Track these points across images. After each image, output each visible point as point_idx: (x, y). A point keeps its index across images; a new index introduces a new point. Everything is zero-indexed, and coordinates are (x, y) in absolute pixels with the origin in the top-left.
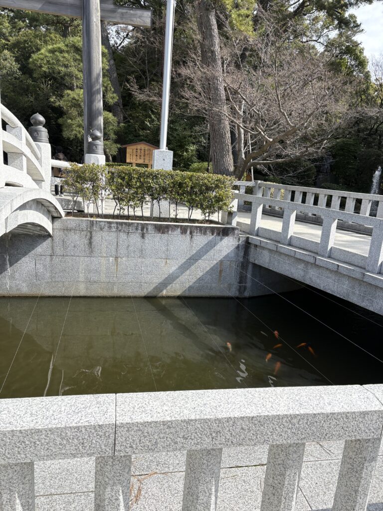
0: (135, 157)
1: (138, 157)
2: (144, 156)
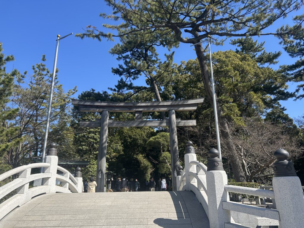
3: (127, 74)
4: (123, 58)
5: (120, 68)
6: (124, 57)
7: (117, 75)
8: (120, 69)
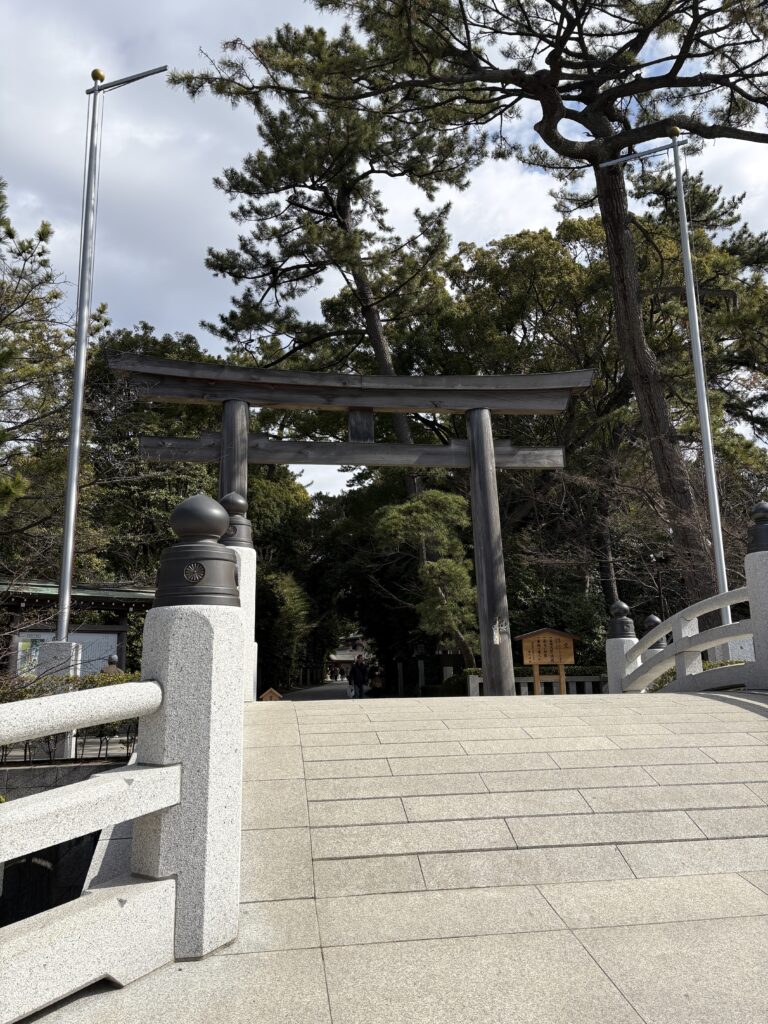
0: (536, 654)
1: (542, 655)
2: (552, 651)
3: (264, 275)
4: (254, 214)
5: (242, 252)
6: (258, 211)
7: (224, 276)
8: (245, 257)
